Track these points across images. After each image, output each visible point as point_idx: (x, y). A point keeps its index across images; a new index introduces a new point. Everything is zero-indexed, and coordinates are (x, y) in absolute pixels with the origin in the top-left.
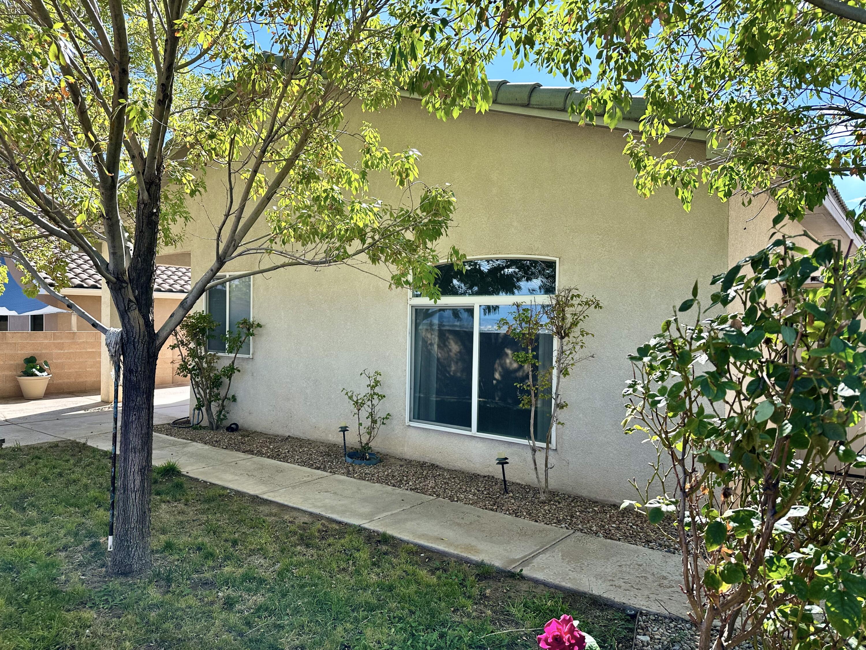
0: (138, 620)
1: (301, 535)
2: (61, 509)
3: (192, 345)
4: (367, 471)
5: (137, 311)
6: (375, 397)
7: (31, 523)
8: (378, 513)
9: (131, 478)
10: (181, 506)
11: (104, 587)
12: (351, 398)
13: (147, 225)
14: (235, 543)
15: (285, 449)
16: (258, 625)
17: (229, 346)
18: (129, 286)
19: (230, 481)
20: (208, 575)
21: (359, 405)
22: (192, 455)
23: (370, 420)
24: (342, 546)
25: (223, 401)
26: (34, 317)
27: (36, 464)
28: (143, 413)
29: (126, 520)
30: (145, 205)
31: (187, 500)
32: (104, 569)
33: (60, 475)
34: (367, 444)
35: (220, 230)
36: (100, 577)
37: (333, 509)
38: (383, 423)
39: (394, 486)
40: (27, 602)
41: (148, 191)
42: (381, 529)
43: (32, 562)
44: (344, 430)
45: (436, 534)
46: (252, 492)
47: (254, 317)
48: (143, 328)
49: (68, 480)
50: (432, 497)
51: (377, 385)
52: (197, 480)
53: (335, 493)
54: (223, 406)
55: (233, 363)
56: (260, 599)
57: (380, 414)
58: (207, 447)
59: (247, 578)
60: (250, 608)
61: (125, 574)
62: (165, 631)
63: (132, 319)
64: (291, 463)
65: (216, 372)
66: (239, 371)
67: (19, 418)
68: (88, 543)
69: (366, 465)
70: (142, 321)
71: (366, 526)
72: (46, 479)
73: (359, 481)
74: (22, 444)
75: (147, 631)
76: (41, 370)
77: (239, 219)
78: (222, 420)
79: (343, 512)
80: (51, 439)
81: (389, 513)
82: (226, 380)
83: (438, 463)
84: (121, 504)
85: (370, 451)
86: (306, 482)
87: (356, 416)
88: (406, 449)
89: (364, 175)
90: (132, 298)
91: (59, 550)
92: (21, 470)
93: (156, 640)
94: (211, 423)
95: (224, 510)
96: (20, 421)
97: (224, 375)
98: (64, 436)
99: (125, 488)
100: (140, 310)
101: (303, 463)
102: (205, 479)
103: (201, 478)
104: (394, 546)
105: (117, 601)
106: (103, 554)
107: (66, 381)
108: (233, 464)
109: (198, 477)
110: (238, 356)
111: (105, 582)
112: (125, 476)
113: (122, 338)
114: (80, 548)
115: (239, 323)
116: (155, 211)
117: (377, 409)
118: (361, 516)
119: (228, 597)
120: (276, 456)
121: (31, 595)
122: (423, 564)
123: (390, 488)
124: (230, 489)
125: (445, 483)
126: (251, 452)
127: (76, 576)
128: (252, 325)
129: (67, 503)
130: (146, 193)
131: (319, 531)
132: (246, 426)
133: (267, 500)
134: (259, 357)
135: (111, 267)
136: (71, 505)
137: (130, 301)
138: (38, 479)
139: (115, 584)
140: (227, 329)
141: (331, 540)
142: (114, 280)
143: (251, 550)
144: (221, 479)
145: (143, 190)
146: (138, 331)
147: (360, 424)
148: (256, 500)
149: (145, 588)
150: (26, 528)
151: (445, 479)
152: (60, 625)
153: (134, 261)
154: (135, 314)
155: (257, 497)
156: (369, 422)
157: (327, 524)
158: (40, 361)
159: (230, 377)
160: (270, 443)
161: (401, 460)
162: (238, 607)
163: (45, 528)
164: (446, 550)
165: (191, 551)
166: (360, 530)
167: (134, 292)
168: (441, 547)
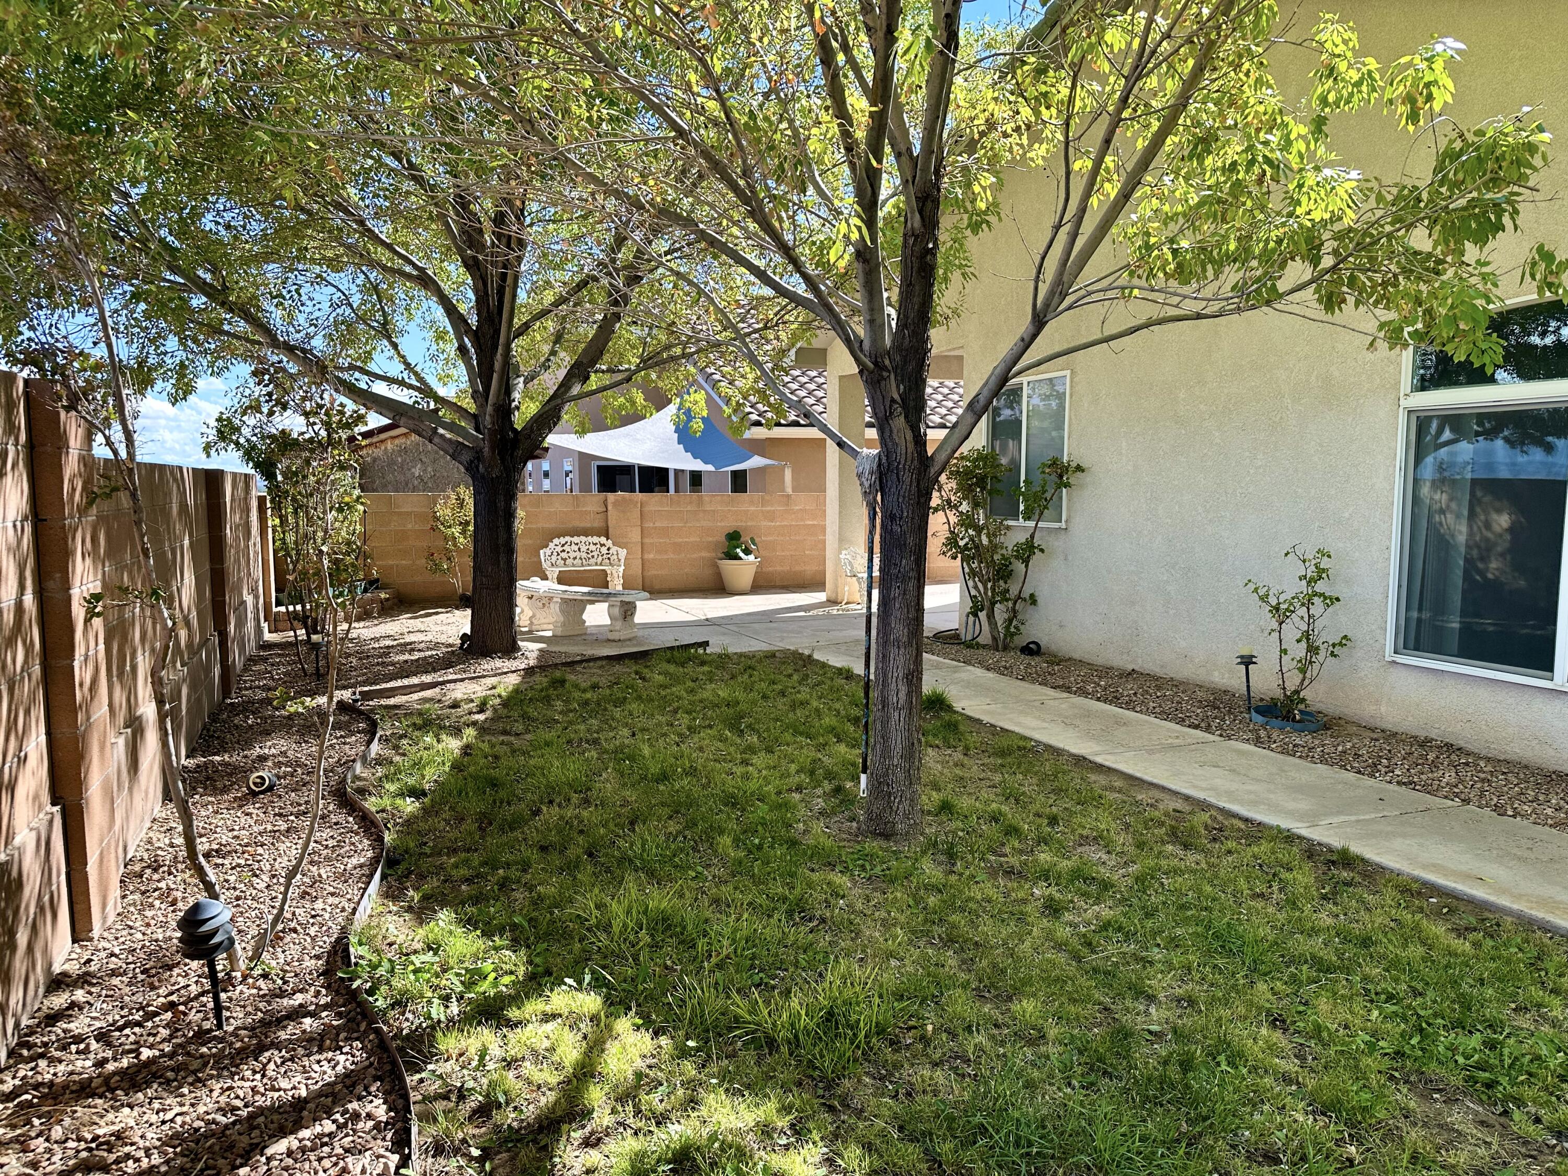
0: (911, 903)
1: (1172, 827)
2: (788, 737)
3: (965, 507)
4: (1298, 741)
5: (902, 418)
6: (1316, 600)
7: (751, 749)
8: (1326, 815)
9: (894, 685)
10: (958, 756)
11: (859, 847)
12: (1264, 599)
13: (919, 272)
14: (1053, 821)
15: (1128, 689)
16: (1106, 949)
17: (1026, 508)
18: (892, 376)
19: (1034, 729)
20: (1014, 861)
21: (1281, 613)
22: (968, 685)
23: (1304, 644)
24: (1255, 857)
25: (1015, 603)
26: (734, 473)
27: (751, 676)
28: (911, 584)
29: (886, 753)
30: (917, 237)
31: (967, 748)
32: (854, 824)
33: (783, 693)
34: (1297, 692)
35: (1043, 258)
36: (850, 834)
37: (1230, 795)
38: (1332, 654)
39: (1359, 772)
40: (760, 847)
41: (920, 213)
42: (1336, 843)
43: (758, 800)
44: (1247, 661)
45: (1464, 868)
46: (1074, 750)
47: (1070, 454)
48: (911, 447)
49: (794, 701)
50: (1450, 803)
51: (1320, 578)
52: (978, 721)
53: (1233, 771)
54: (1014, 611)
55: (1032, 536)
56: (1106, 912)
57: (1326, 634)
58: (990, 675)
59: (1077, 875)
60: (1089, 923)
61: (887, 836)
62: (954, 926)
63: (895, 431)
64: (1141, 712)
65: (1004, 551)
66: (1042, 551)
67: (723, 618)
68: (827, 786)
69: (1296, 730)
70: (909, 435)
71: (1304, 832)
72: (765, 697)
73: (1278, 756)
74: (731, 650)
75: (926, 921)
76: (747, 552)
77: (1074, 236)
78: (1012, 635)
79: (1254, 803)
80: (764, 647)
81: (1353, 818)
82: (1019, 567)
83: (1462, 743)
84: (879, 726)
85: (1301, 707)
86: (1172, 747)
87: (1276, 634)
88: (1383, 709)
89: (1319, 125)
90: (896, 396)
91: (790, 790)
92: (732, 682)
93: (939, 936)
94: (994, 639)
95: (1028, 771)
96: (724, 621)
97: (1017, 557)
98: (780, 644)
99: (885, 703)
100: (906, 417)
101: (1165, 715)
102: (993, 721)
103: (986, 719)
104: (1365, 875)
105: (878, 870)
106: (852, 802)
107: (779, 568)
108: (1037, 704)
109: (982, 717)
110: (1040, 524)
111: (859, 842)
112: (885, 684)
113: (879, 465)
114: (819, 791)
115: (1044, 465)
116: (931, 246)
117: (1319, 624)
118: (1291, 814)
119: (1051, 898)
120: (1115, 700)
121: (763, 839)
122: (1437, 914)
123: (1351, 776)
124: (1036, 741)
125: (1483, 780)
126: (1068, 689)
127: (818, 827)
128: (1066, 469)
129: (795, 731)
130: (917, 216)
131: (1206, 827)
132: (1053, 648)
133: (1102, 766)
134: (1079, 525)
135: (866, 345)
136: (801, 734)
137: (893, 401)
138: (753, 695)
139: (873, 845)
140: (1023, 478)
141: (1231, 844)
142: (871, 366)
143: (1081, 836)
144: (1019, 724)
145: (912, 213)
146: (904, 452)
147: (1284, 651)
148: (1080, 761)
149: (916, 860)
150: (747, 756)
151: (1482, 771)
152: (804, 886)
153: (897, 336)
154: (899, 422)
155: (1085, 758)
156: (1300, 651)
157: (1220, 818)
158: (745, 538)
159: (1026, 562)
160: (1100, 678)
161: (1373, 730)
162: (1068, 917)
163: (771, 760)
164: (1492, 898)
165: (981, 821)
166: (1290, 838)
167: (898, 387)
168: (1479, 893)
